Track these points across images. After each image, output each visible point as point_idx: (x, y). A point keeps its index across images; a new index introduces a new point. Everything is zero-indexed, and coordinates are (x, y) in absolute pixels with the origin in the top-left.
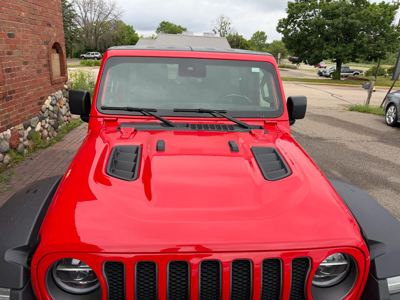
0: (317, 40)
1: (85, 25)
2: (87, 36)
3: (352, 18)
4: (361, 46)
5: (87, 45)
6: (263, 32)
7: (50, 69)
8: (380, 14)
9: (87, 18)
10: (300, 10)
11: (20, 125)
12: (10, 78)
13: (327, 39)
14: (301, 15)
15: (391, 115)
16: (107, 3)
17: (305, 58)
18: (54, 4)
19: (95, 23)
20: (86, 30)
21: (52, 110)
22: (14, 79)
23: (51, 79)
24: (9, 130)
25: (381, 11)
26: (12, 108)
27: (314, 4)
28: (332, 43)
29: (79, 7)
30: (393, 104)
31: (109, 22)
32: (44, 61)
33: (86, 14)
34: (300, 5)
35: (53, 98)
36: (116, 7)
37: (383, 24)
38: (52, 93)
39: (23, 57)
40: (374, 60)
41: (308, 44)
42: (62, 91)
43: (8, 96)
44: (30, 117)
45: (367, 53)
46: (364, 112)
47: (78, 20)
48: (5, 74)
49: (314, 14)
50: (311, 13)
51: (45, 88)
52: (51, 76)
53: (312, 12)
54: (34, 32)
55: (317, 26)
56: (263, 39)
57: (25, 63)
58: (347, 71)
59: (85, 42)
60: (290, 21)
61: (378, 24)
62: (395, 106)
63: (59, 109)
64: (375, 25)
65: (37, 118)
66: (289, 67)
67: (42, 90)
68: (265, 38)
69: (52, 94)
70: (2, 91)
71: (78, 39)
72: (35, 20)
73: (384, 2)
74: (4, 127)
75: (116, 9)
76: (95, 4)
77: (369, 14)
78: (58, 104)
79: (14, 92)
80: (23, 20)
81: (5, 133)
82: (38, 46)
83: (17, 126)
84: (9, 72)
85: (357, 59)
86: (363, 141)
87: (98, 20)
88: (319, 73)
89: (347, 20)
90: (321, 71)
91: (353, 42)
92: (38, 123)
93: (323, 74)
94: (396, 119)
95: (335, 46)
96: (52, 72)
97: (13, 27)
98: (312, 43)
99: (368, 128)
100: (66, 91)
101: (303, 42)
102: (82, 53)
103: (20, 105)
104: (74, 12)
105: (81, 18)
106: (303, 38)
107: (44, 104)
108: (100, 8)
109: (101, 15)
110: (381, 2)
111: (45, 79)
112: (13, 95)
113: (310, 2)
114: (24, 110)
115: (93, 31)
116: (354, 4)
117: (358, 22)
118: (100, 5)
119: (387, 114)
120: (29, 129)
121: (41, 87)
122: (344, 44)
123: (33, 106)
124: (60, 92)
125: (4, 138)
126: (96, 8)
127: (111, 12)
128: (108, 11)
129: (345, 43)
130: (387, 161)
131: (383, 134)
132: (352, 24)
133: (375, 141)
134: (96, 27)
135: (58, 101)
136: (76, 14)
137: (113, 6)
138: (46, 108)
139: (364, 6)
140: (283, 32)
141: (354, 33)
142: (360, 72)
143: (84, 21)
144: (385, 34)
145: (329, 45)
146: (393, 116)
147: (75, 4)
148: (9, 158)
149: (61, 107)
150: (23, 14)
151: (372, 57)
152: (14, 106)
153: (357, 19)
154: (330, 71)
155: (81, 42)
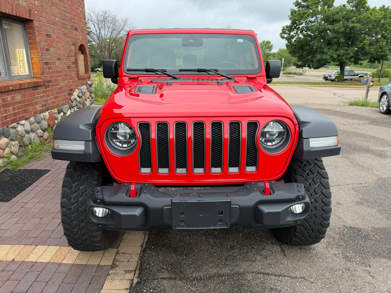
0: (319, 44)
1: (99, 41)
2: (101, 51)
3: (353, 22)
4: (363, 48)
5: (102, 59)
6: (269, 41)
7: (77, 67)
8: (380, 17)
9: (101, 35)
10: (302, 16)
11: (55, 110)
12: (47, 70)
13: (329, 43)
14: (303, 21)
15: (384, 104)
16: (120, 20)
17: (308, 62)
18: (80, 12)
19: (108, 39)
20: (101, 46)
21: (79, 101)
22: (51, 71)
23: (78, 74)
24: (47, 112)
25: (381, 14)
26: (50, 94)
27: (315, 11)
28: (334, 47)
29: (94, 24)
30: (385, 94)
31: (121, 38)
32: (73, 59)
33: (100, 31)
34: (302, 12)
35: (79, 91)
36: (128, 23)
37: (384, 27)
38: (78, 86)
39: (57, 54)
40: (377, 61)
41: (311, 49)
42: (86, 86)
43: (47, 84)
44: (63, 105)
45: (369, 55)
46: (363, 105)
47: (93, 37)
48: (44, 66)
49: (316, 20)
50: (312, 19)
51: (73, 82)
52: (77, 72)
53: (314, 18)
54: (65, 34)
55: (319, 32)
56: (269, 48)
57: (59, 59)
58: (353, 74)
59: (100, 57)
60: (293, 28)
61: (379, 27)
62: (387, 95)
63: (84, 101)
64: (376, 28)
65: (67, 105)
66: (295, 74)
67: (71, 83)
68: (270, 48)
69: (79, 88)
70: (42, 79)
71: (93, 54)
72: (66, 24)
73: (384, 6)
74: (43, 109)
75: (128, 25)
76: (108, 21)
77: (369, 17)
78: (83, 97)
79: (50, 81)
80: (57, 24)
81: (44, 114)
82: (68, 46)
83: (53, 110)
84: (47, 65)
85: (360, 62)
86: (354, 124)
87: (112, 36)
88: (324, 78)
89: (348, 25)
90: (326, 75)
91: (354, 45)
92: (68, 110)
93: (328, 78)
94: (388, 107)
95: (337, 50)
96: (79, 69)
97: (50, 29)
98: (314, 48)
99: (362, 116)
100: (90, 86)
101: (306, 47)
102: (97, 67)
103: (54, 93)
104: (89, 30)
105: (95, 35)
106: (306, 43)
107: (73, 95)
108: (113, 25)
109: (114, 31)
110: (381, 6)
111: (74, 74)
112: (50, 84)
113: (311, 9)
114: (58, 97)
115: (107, 47)
116: (354, 8)
117: (358, 26)
118: (113, 22)
119: (381, 104)
120: (62, 114)
121: (70, 80)
122: (346, 48)
123: (64, 95)
124: (85, 86)
125: (44, 118)
126: (109, 25)
127: (124, 28)
128: (121, 28)
129: (346, 46)
130: (373, 136)
131: (375, 120)
132: (353, 28)
133: (366, 124)
134: (109, 43)
135: (84, 94)
136: (91, 31)
137: (125, 22)
138: (75, 99)
139: (364, 11)
140: (287, 39)
141: (356, 37)
142: (365, 75)
143: (99, 38)
144: (387, 36)
145: (331, 49)
146: (386, 104)
147: (90, 22)
148: (48, 135)
149: (86, 100)
150: (57, 19)
151: (375, 59)
152: (51, 93)
153: (357, 22)
154: (335, 75)
155: (96, 57)
